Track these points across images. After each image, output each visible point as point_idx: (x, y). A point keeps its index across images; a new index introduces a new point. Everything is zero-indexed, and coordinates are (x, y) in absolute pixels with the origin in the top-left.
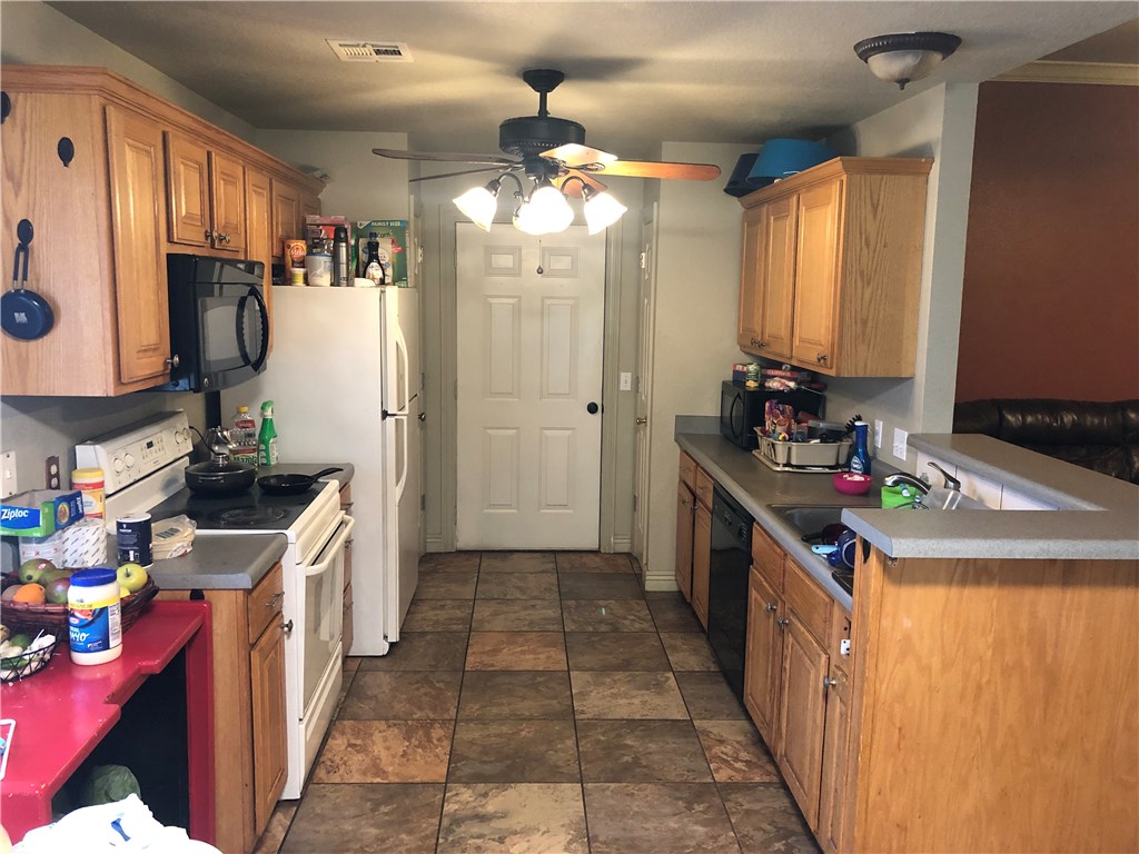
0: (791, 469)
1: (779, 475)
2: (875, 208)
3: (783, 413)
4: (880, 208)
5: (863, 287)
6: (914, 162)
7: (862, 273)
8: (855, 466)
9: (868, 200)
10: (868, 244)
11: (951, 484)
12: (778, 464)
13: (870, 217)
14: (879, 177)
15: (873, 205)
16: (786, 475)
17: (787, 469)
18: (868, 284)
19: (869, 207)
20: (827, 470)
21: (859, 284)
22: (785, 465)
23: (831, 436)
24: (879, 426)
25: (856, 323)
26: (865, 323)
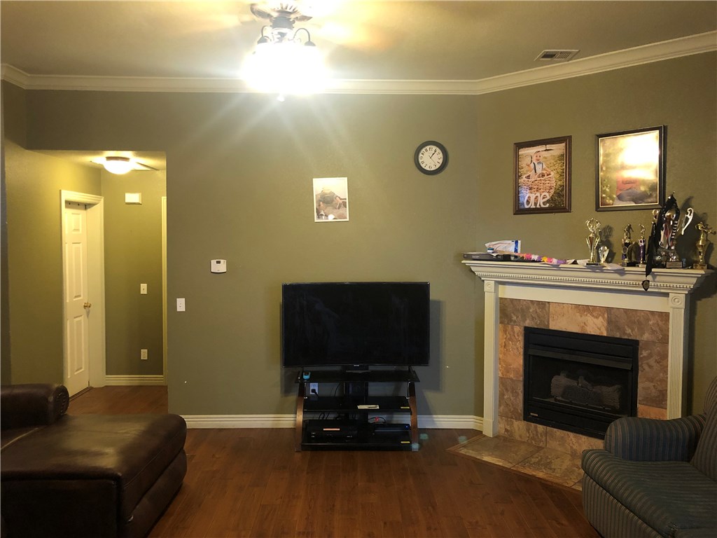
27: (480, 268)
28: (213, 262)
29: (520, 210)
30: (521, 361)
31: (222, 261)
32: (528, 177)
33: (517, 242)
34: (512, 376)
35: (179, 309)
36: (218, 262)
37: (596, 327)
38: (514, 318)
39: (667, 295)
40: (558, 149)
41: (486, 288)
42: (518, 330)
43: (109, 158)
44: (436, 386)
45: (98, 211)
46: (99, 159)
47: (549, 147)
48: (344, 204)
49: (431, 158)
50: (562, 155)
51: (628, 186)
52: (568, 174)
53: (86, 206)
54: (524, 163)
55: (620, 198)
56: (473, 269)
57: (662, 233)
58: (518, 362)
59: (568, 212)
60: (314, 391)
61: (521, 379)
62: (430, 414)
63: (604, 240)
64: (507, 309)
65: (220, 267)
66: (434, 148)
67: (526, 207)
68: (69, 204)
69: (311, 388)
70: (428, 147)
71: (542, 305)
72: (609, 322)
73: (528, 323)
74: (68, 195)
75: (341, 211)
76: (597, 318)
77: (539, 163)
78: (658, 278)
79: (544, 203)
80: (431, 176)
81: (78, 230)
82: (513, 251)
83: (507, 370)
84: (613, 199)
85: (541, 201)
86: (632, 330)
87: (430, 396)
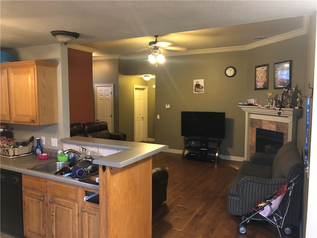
0: (16, 157)
1: (11, 160)
2: (44, 76)
3: (4, 139)
4: (46, 76)
5: (44, 98)
6: (53, 63)
7: (43, 95)
8: (38, 151)
9: (43, 74)
10: (44, 86)
11: (84, 149)
12: (10, 156)
13: (43, 78)
14: (45, 67)
15: (44, 74)
16: (14, 159)
17: (14, 157)
18: (45, 98)
19: (43, 76)
20: (27, 155)
21: (42, 98)
22: (13, 156)
23: (25, 144)
24: (43, 138)
25: (43, 109)
26: (45, 109)
27: (244, 108)
28: (166, 105)
29: (256, 89)
30: (255, 139)
31: (169, 105)
32: (258, 78)
33: (255, 100)
34: (253, 144)
35: (158, 118)
36: (168, 105)
37: (273, 128)
38: (254, 125)
39: (288, 117)
40: (265, 68)
41: (246, 115)
42: (255, 129)
43: (144, 76)
44: (231, 147)
45: (146, 90)
46: (142, 76)
47: (263, 67)
48: (203, 87)
49: (230, 72)
50: (266, 70)
51: (282, 81)
52: (268, 77)
53: (143, 89)
54: (257, 73)
55: (280, 85)
56: (242, 108)
57: (284, 96)
58: (254, 140)
59: (267, 89)
60: (193, 144)
61: (255, 145)
62: (229, 155)
63: (276, 98)
64: (252, 122)
65: (168, 107)
66: (231, 68)
67: (258, 88)
68: (136, 89)
69: (192, 144)
70: (229, 69)
71: (261, 120)
72: (277, 126)
73: (257, 127)
74: (136, 86)
75: (202, 90)
76: (274, 125)
77: (261, 73)
78: (284, 112)
79: (262, 86)
80: (230, 78)
81: (140, 96)
82: (254, 102)
83: (252, 142)
84: (278, 85)
85: (261, 86)
86: (282, 129)
87: (229, 150)
